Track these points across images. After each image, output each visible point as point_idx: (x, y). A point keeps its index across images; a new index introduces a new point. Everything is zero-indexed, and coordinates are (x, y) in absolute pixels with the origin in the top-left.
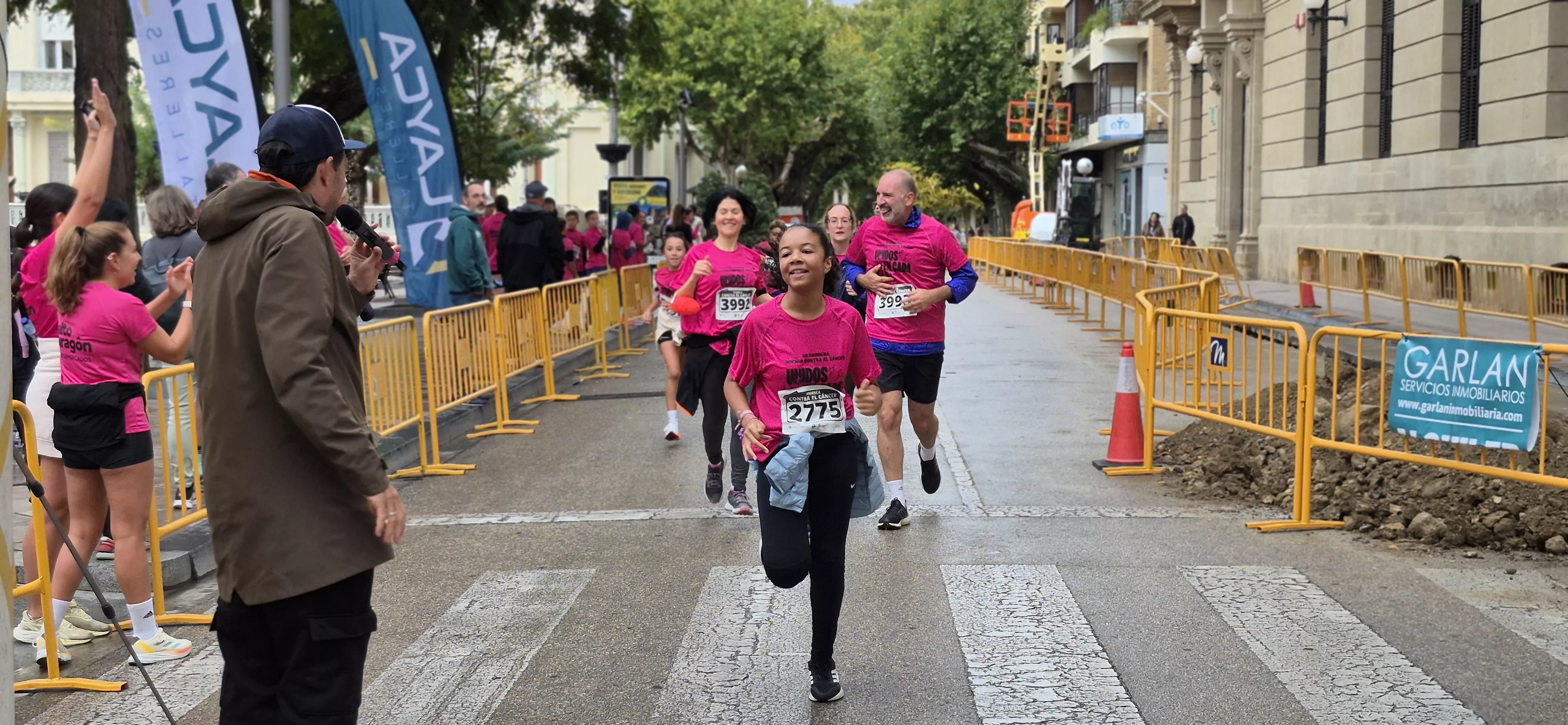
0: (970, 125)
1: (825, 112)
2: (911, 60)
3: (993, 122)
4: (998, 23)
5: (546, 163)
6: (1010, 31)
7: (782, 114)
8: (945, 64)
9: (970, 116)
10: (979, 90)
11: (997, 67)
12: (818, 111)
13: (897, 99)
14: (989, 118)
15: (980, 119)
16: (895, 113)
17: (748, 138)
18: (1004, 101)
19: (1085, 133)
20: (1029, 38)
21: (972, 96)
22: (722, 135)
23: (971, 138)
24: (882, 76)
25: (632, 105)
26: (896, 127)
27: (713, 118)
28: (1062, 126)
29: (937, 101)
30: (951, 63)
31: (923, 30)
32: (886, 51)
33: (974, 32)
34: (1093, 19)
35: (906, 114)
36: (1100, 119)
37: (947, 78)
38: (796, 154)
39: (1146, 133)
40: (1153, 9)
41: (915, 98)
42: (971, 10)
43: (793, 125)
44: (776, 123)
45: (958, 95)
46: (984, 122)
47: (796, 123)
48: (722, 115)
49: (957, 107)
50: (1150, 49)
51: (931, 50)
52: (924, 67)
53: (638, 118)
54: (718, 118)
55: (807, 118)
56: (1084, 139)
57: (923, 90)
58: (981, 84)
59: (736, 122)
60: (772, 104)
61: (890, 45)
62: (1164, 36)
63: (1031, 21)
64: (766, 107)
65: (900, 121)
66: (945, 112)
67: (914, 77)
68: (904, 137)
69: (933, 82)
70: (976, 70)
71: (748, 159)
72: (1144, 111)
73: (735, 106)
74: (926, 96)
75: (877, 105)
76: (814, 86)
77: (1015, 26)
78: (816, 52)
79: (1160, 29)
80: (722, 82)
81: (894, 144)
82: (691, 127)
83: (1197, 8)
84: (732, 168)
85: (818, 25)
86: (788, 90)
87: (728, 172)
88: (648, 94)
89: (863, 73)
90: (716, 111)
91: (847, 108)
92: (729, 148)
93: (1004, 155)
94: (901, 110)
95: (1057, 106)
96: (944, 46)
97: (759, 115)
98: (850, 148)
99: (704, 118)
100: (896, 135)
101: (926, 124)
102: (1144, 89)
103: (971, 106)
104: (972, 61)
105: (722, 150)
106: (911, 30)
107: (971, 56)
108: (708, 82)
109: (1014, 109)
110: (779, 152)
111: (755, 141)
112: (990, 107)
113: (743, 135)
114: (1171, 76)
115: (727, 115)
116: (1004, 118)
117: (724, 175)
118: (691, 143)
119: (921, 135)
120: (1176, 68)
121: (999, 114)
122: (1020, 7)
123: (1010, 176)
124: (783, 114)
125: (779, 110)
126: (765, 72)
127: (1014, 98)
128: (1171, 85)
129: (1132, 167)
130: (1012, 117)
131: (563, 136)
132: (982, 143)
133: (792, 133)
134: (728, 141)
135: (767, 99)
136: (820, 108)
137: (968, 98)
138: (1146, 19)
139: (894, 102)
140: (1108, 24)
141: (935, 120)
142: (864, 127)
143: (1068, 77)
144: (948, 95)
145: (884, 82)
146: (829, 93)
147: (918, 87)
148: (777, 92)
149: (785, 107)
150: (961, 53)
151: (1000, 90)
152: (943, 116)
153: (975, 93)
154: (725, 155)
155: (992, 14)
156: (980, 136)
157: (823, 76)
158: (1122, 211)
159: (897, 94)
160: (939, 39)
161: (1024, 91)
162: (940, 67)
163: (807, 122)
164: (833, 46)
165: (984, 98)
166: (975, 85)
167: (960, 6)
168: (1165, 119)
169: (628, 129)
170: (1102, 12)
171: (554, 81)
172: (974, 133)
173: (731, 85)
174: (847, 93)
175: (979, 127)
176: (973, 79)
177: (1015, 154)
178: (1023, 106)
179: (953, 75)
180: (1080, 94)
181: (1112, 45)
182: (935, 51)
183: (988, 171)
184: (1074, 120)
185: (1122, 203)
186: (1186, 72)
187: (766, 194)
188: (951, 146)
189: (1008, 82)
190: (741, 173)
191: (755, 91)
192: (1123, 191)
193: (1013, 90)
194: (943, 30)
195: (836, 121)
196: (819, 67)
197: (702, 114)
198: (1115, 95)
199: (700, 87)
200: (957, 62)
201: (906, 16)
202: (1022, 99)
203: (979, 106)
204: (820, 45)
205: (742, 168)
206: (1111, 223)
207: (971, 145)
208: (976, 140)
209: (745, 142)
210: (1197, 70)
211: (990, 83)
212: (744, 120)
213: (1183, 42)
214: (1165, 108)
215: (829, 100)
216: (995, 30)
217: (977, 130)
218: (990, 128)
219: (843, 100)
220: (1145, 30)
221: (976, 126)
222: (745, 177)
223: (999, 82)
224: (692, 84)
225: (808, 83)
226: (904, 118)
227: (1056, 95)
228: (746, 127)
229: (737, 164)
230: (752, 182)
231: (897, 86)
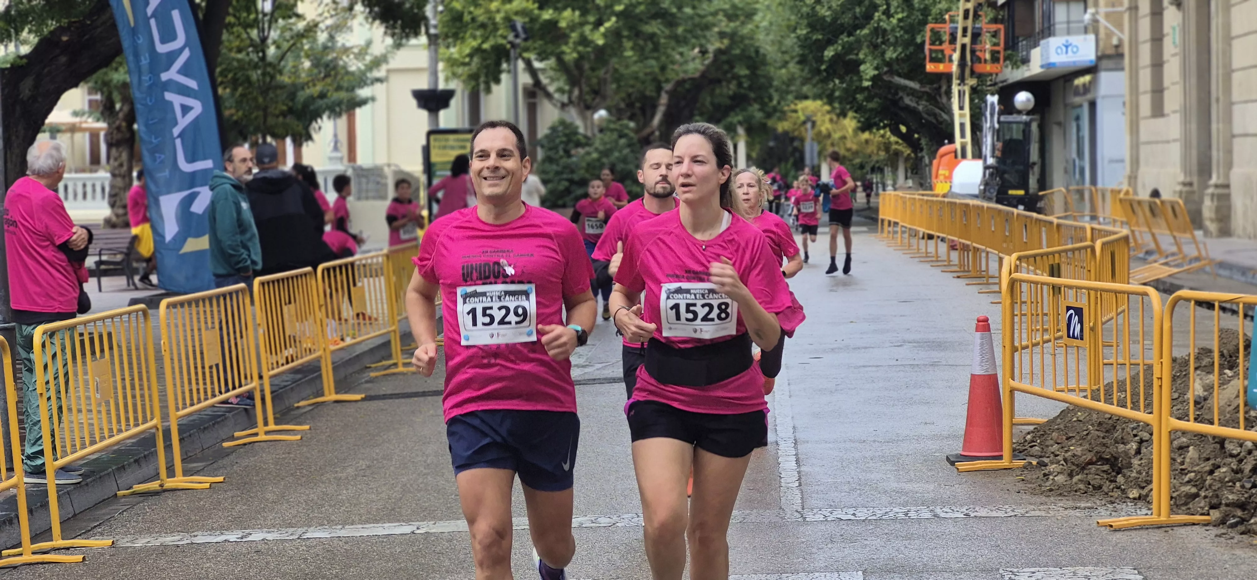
0: (883, 53)
1: (703, 41)
3: (911, 49)
5: (360, 113)
9: (883, 43)
10: (892, 10)
12: (693, 41)
13: (793, 23)
14: (907, 44)
15: (895, 45)
16: (790, 41)
17: (608, 76)
18: (924, 23)
19: (1026, 61)
21: (884, 17)
22: (576, 72)
23: (885, 69)
25: (463, 39)
26: (792, 58)
27: (563, 53)
28: (993, 53)
29: (842, 25)
35: (804, 42)
36: (1042, 42)
38: (670, 93)
39: (1099, 58)
41: (814, 22)
43: (663, 58)
44: (643, 57)
45: (868, 17)
46: (900, 49)
47: (668, 56)
48: (575, 50)
49: (866, 31)
53: (471, 55)
54: (570, 54)
55: (681, 50)
56: (1024, 68)
57: (824, 12)
59: (592, 56)
60: (637, 34)
64: (629, 38)
65: (797, 50)
66: (852, 39)
68: (802, 70)
71: (609, 102)
72: (1095, 31)
73: (590, 37)
74: (828, 19)
75: (768, 31)
76: (688, 10)
80: (573, 10)
82: (537, 65)
84: (588, 113)
86: (655, 16)
87: (584, 118)
88: (483, 26)
90: (566, 43)
91: (732, 36)
92: (586, 89)
93: (927, 89)
94: (798, 37)
95: (986, 28)
97: (621, 45)
99: (552, 54)
100: (793, 67)
101: (829, 53)
102: (1096, 4)
103: (885, 31)
105: (576, 92)
108: (556, 9)
109: (934, 33)
110: (649, 92)
111: (618, 78)
112: (906, 32)
113: (601, 73)
115: (580, 48)
116: (922, 44)
117: (579, 123)
118: (537, 83)
119: (823, 67)
121: (919, 40)
123: (935, 115)
124: (650, 45)
125: (645, 40)
127: (936, 21)
129: (1083, 101)
130: (933, 43)
131: (379, 80)
132: (900, 75)
133: (663, 68)
134: (583, 80)
135: (630, 28)
136: (696, 37)
137: (880, 20)
139: (788, 27)
141: (840, 48)
144: (855, 18)
146: (709, 19)
147: (818, 8)
148: (640, 19)
149: (652, 37)
151: (919, 10)
152: (851, 44)
153: (888, 14)
154: (580, 97)
156: (896, 67)
158: (1074, 155)
159: (793, 17)
161: (945, 12)
163: (681, 54)
165: (900, 20)
168: (1120, 42)
169: (460, 70)
172: (887, 63)
173: (584, 12)
174: (732, 17)
175: (894, 56)
177: (940, 87)
178: (942, 29)
183: (907, 110)
184: (1012, 44)
185: (1074, 146)
187: (629, 145)
188: (861, 79)
190: (599, 119)
191: (613, 19)
192: (1074, 130)
193: (935, 11)
197: (550, 48)
198: (1060, 12)
199: (547, 15)
202: (943, 21)
203: (893, 30)
206: (1061, 171)
207: (886, 78)
208: (891, 72)
209: (605, 80)
212: (602, 56)
214: (1120, 26)
215: (707, 27)
217: (891, 59)
218: (908, 58)
219: (725, 25)
221: (890, 54)
222: (604, 125)
224: (536, 12)
225: (681, 7)
226: (802, 47)
227: (984, 15)
228: (605, 63)
229: (595, 109)
230: (612, 130)
231: (791, 8)
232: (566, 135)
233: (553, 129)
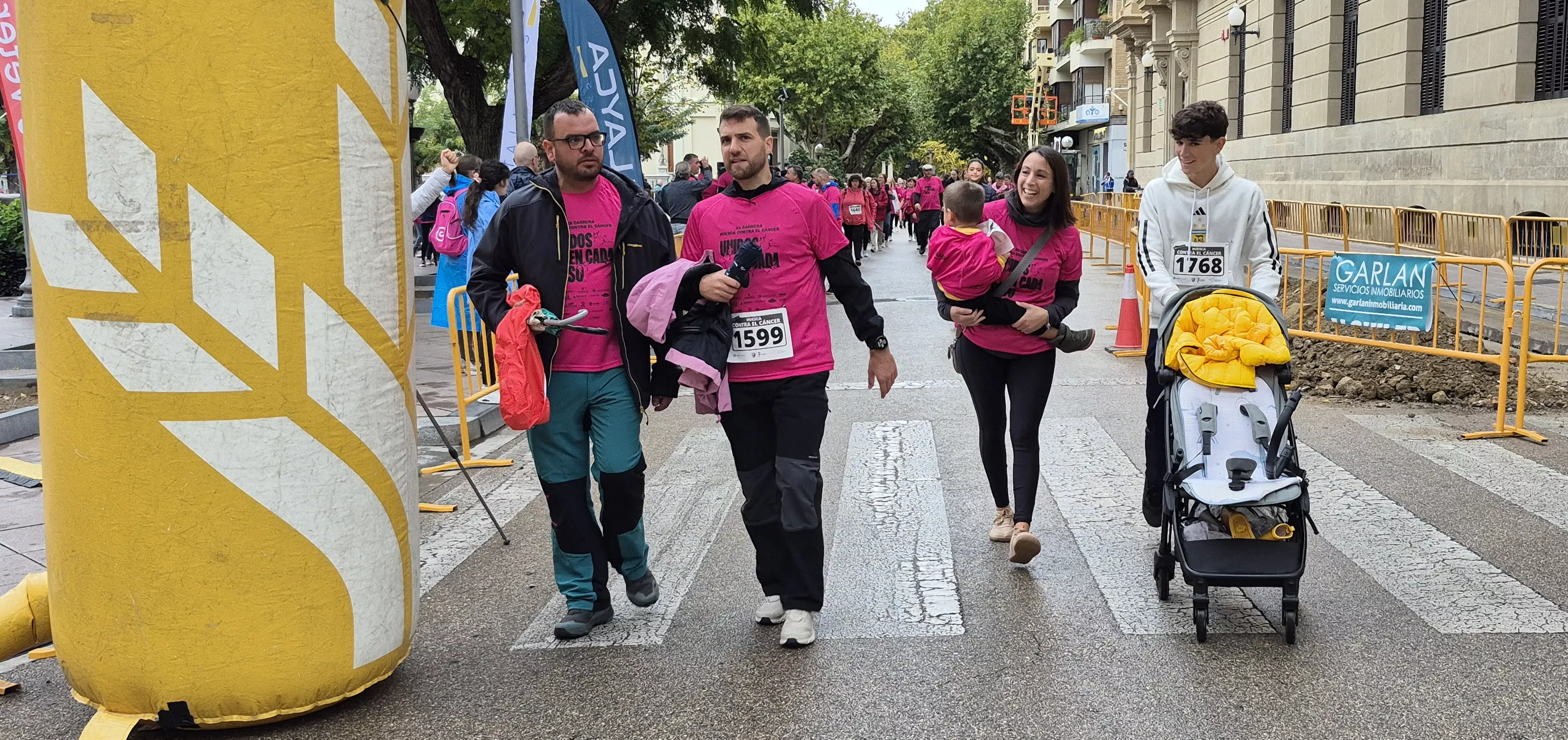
0: (984, 112)
1: (879, 105)
2: (941, 66)
3: (1001, 110)
4: (1003, 39)
6: (1012, 44)
7: (849, 106)
8: (966, 68)
9: (984, 106)
10: (990, 87)
11: (1003, 70)
12: (873, 104)
13: (931, 94)
14: (998, 108)
15: (991, 108)
16: (931, 104)
17: (823, 124)
18: (1009, 95)
19: (1066, 118)
20: (1024, 49)
21: (985, 91)
22: (805, 121)
23: (985, 122)
24: (921, 77)
26: (930, 115)
27: (798, 110)
28: (1050, 113)
29: (960, 96)
30: (970, 68)
31: (949, 44)
32: (923, 59)
33: (986, 45)
34: (1073, 34)
35: (938, 105)
36: (1077, 108)
37: (967, 79)
38: (857, 135)
39: (1111, 117)
40: (1117, 27)
41: (945, 94)
42: (982, 30)
43: (856, 114)
44: (844, 113)
45: (975, 91)
46: (994, 110)
47: (859, 113)
48: (805, 107)
49: (974, 99)
50: (1113, 56)
51: (956, 59)
52: (951, 70)
54: (802, 109)
55: (866, 109)
56: (1066, 123)
57: (950, 88)
58: (991, 83)
59: (815, 112)
60: (842, 98)
61: (926, 55)
62: (1125, 47)
63: (1025, 37)
64: (837, 101)
65: (933, 111)
66: (966, 104)
67: (943, 78)
68: (936, 122)
69: (956, 83)
70: (989, 73)
71: (824, 139)
72: (1109, 101)
73: (814, 100)
74: (952, 92)
75: (915, 99)
76: (871, 85)
77: (1016, 40)
78: (872, 60)
79: (1122, 42)
80: (805, 83)
81: (929, 127)
83: (1149, 26)
84: (812, 145)
85: (874, 40)
86: (852, 88)
87: (809, 149)
88: (751, 91)
89: (905, 76)
90: (800, 104)
91: (893, 101)
92: (810, 131)
93: (1008, 134)
94: (934, 103)
95: (1047, 99)
96: (965, 55)
98: (896, 131)
99: (791, 110)
100: (930, 121)
101: (952, 112)
102: (1110, 86)
103: (985, 99)
104: (985, 66)
105: (805, 133)
106: (940, 44)
107: (984, 63)
108: (794, 82)
109: (1016, 100)
110: (845, 133)
111: (829, 126)
112: (999, 100)
113: (820, 121)
114: (1129, 76)
115: (809, 107)
116: (1009, 107)
117: (807, 151)
119: (948, 121)
120: (1133, 70)
121: (1005, 105)
122: (1019, 26)
123: (1014, 149)
125: (846, 102)
126: (838, 76)
127: (1016, 93)
128: (1130, 82)
129: (1100, 142)
130: (1016, 107)
132: (992, 126)
133: (856, 120)
134: (809, 127)
135: (838, 96)
136: (875, 102)
137: (983, 93)
138: (1110, 35)
139: (929, 96)
140: (1083, 38)
141: (959, 110)
142: (906, 115)
143: (1054, 78)
144: (968, 91)
145: (922, 82)
146: (881, 91)
147: (946, 85)
148: (844, 90)
149: (850, 100)
150: (977, 60)
151: (1006, 87)
152: (965, 107)
153: (988, 90)
154: (807, 136)
155: (1000, 32)
156: (991, 121)
157: (877, 78)
158: (1093, 174)
159: (932, 91)
160: (961, 50)
161: (1023, 88)
162: (962, 71)
163: (865, 112)
164: (884, 55)
165: (994, 93)
166: (988, 84)
167: (976, 26)
168: (1124, 106)
170: (1078, 30)
171: (689, 82)
172: (986, 119)
173: (811, 85)
174: (895, 90)
175: (990, 114)
176: (986, 80)
177: (1017, 134)
178: (1023, 98)
179: (972, 76)
180: (1062, 89)
181: (1085, 53)
182: (958, 59)
183: (996, 147)
184: (1060, 108)
185: (1094, 167)
186: (1141, 73)
187: (838, 165)
188: (970, 128)
189: (1012, 81)
190: (819, 149)
191: (828, 89)
192: (1094, 159)
193: (1016, 87)
194: (964, 44)
195: (886, 109)
196: (875, 72)
197: (790, 106)
198: (1088, 90)
199: (789, 86)
200: (974, 67)
201: (937, 34)
202: (1022, 93)
203: (990, 98)
204: (875, 55)
205: (820, 146)
206: (1085, 182)
207: (985, 127)
208: (988, 124)
209: (821, 127)
210: (1149, 71)
211: (998, 82)
212: (820, 111)
213: (1137, 51)
214: (1125, 99)
215: (881, 96)
216: (1002, 44)
217: (988, 116)
218: (1000, 116)
219: (891, 95)
220: (1109, 43)
221: (988, 113)
222: (822, 152)
223: (1005, 80)
224: (783, 84)
225: (867, 84)
226: (936, 108)
227: (1047, 90)
228: (823, 115)
229: (816, 143)
230: (828, 156)
231: (931, 85)
232: (801, 158)
233: (794, 154)
